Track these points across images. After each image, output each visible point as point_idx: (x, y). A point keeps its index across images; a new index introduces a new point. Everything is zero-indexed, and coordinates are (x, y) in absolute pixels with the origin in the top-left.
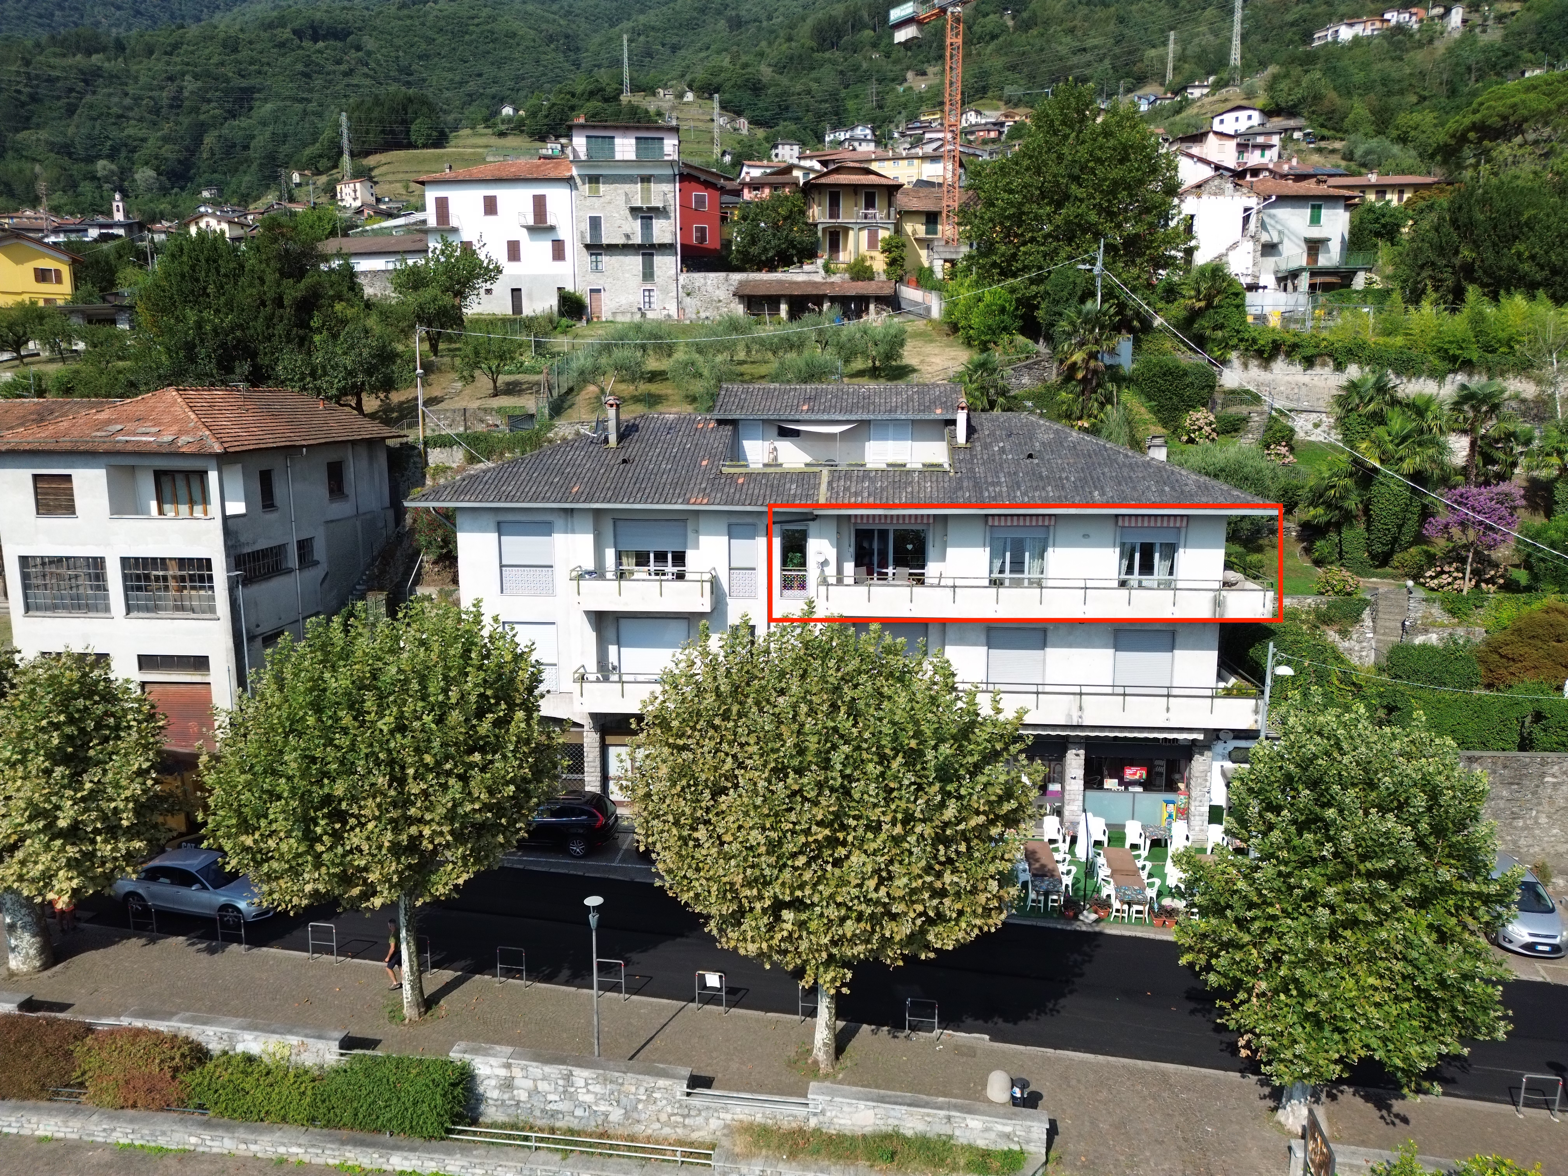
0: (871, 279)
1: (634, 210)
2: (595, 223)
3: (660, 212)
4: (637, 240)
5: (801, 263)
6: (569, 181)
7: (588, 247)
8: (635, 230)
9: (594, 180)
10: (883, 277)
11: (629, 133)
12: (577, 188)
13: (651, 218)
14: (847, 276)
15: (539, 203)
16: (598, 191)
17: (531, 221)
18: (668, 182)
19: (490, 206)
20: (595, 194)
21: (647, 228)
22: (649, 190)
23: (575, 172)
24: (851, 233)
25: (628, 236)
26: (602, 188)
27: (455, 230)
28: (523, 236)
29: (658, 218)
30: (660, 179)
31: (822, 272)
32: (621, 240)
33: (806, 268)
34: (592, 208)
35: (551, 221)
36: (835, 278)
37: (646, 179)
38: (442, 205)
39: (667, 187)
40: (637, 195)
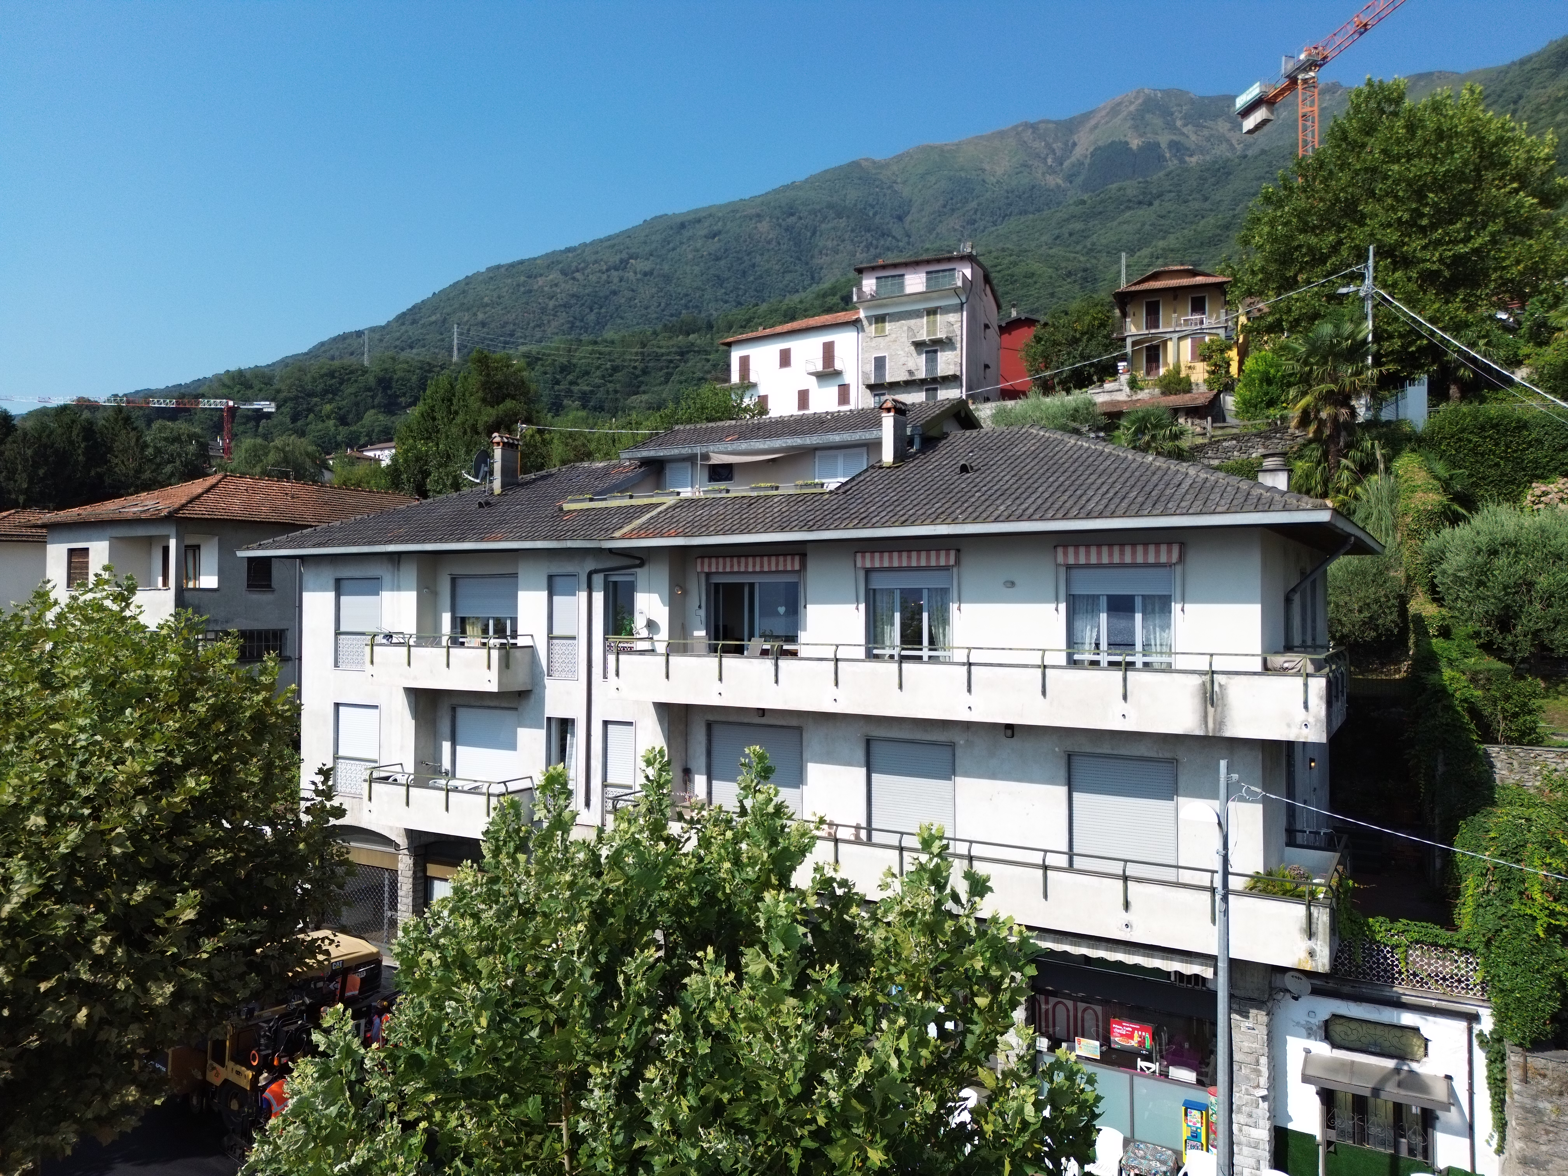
0: (1189, 391)
1: (919, 345)
2: (880, 363)
3: (946, 344)
4: (922, 374)
5: (1102, 381)
6: (856, 324)
7: (870, 387)
8: (919, 366)
9: (880, 319)
10: (1204, 388)
11: (919, 268)
12: (863, 330)
13: (936, 352)
14: (1157, 391)
15: (828, 350)
16: (883, 330)
17: (819, 367)
18: (955, 311)
19: (785, 359)
20: (881, 334)
21: (932, 361)
22: (935, 322)
23: (862, 314)
24: (1170, 345)
25: (911, 372)
26: (888, 326)
27: (754, 386)
28: (811, 384)
29: (943, 350)
30: (946, 310)
31: (1127, 389)
32: (902, 377)
33: (1108, 386)
34: (877, 348)
35: (838, 366)
36: (1143, 395)
37: (931, 312)
38: (745, 362)
39: (953, 317)
40: (922, 329)
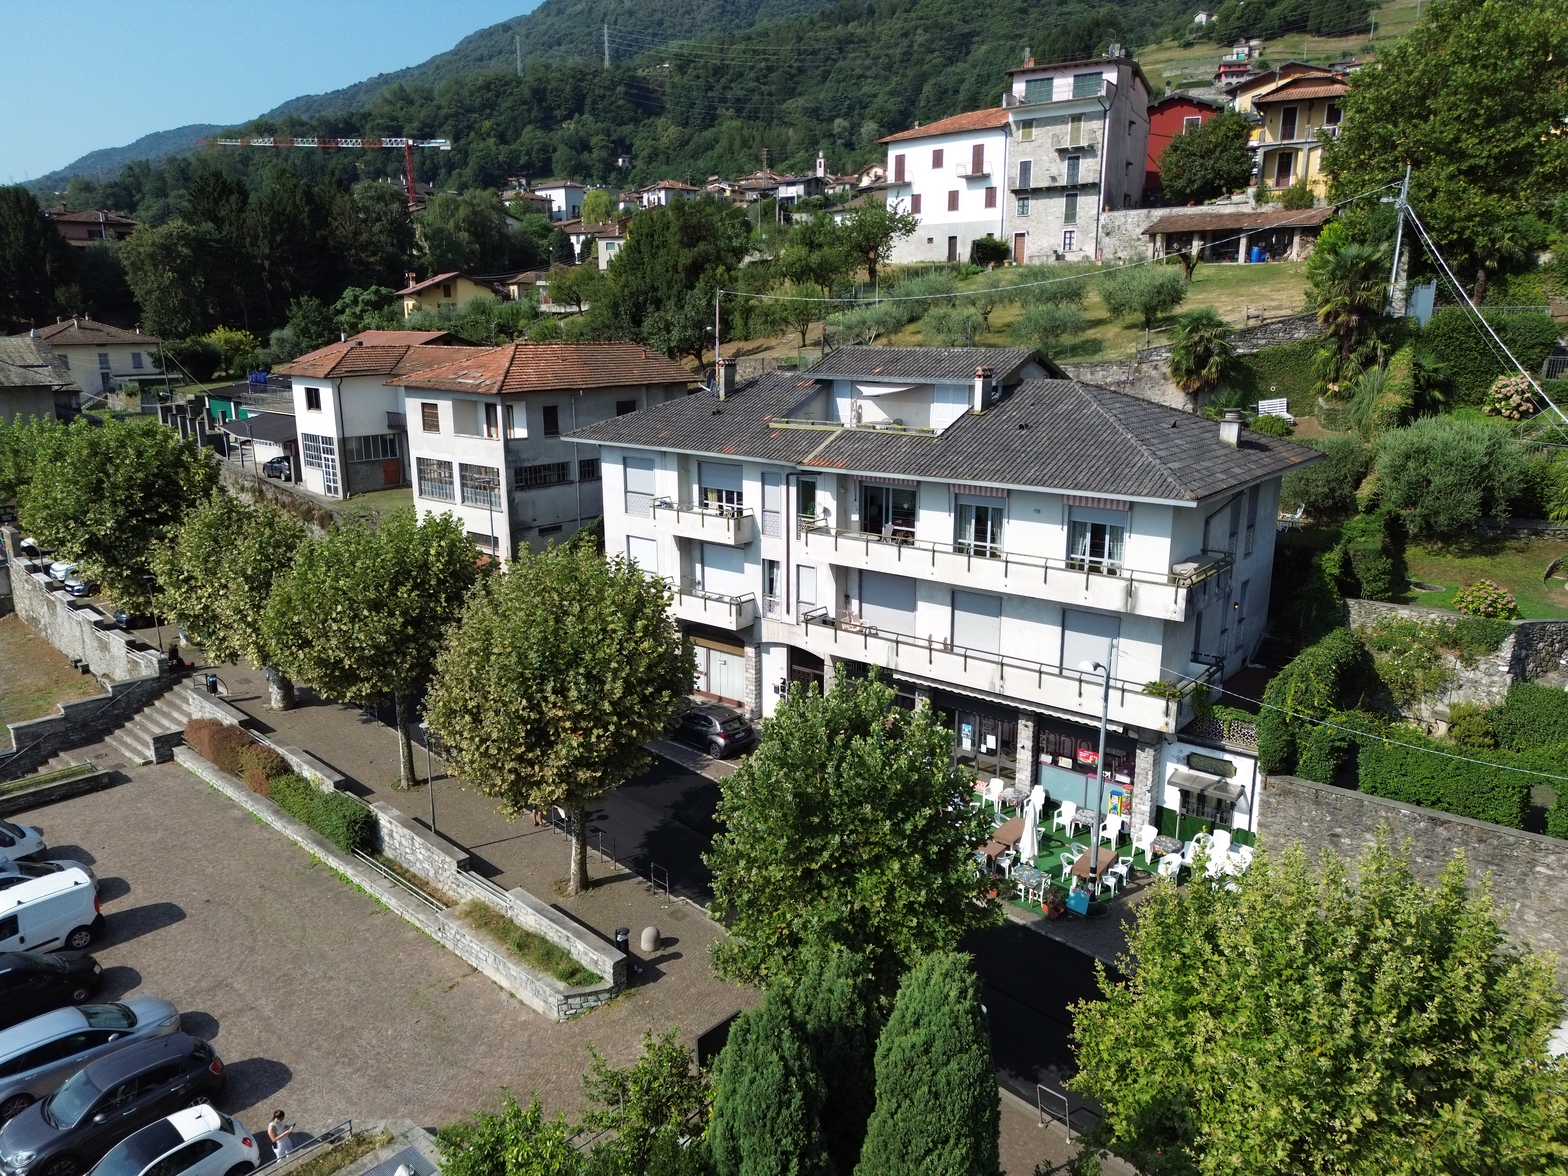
0: (1310, 206)
1: (1062, 152)
2: (1025, 167)
3: (1089, 151)
4: (1063, 181)
5: (1230, 192)
6: (1005, 129)
7: (1015, 192)
8: (1061, 172)
9: (1027, 124)
10: (1324, 204)
11: (1068, 72)
12: (1011, 135)
13: (1078, 158)
14: (1280, 205)
15: (978, 152)
16: (1030, 134)
17: (969, 172)
18: (1098, 119)
19: (938, 160)
20: (1027, 138)
21: (1073, 169)
22: (1078, 130)
23: (1011, 119)
24: (1301, 155)
25: (1054, 179)
26: (1035, 131)
27: (908, 185)
28: (961, 185)
29: (1085, 157)
30: (1090, 117)
31: (1252, 202)
32: (1045, 183)
33: (1235, 198)
34: (1024, 153)
35: (986, 170)
36: (1267, 208)
37: (1076, 118)
38: (900, 161)
39: (1096, 125)
40: (1065, 136)
